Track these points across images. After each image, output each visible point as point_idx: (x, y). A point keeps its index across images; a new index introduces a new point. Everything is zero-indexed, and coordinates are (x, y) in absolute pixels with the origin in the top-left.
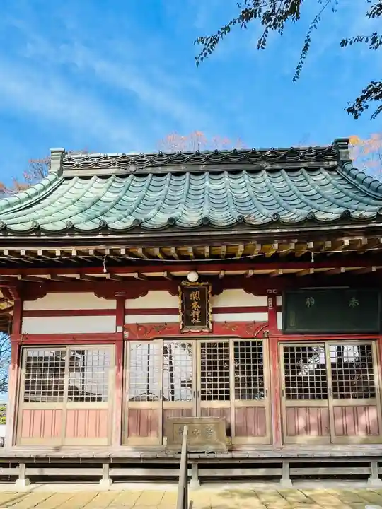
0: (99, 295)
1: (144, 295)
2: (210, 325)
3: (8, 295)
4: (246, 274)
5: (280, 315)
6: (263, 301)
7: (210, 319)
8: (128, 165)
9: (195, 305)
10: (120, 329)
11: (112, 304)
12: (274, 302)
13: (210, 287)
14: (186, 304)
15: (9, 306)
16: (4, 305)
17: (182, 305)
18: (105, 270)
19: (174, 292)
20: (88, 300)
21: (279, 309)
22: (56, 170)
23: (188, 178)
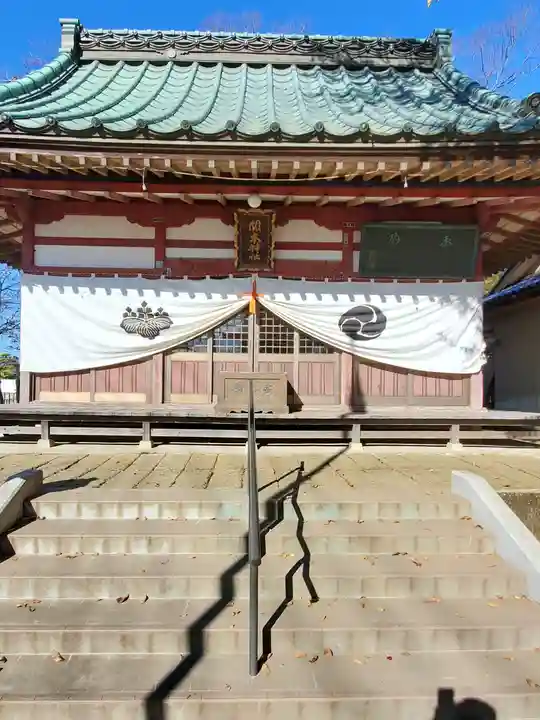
0: (132, 220)
1: (189, 223)
2: (273, 264)
3: (13, 216)
4: (319, 201)
5: (356, 255)
6: (336, 236)
7: (272, 256)
8: (164, 48)
9: (254, 238)
10: (160, 264)
11: (149, 233)
12: (351, 238)
13: (274, 215)
14: (244, 235)
15: (15, 230)
16: (8, 229)
17: (239, 237)
18: (144, 188)
19: (228, 221)
20: (118, 226)
21: (355, 247)
22: (69, 50)
23: (244, 71)
